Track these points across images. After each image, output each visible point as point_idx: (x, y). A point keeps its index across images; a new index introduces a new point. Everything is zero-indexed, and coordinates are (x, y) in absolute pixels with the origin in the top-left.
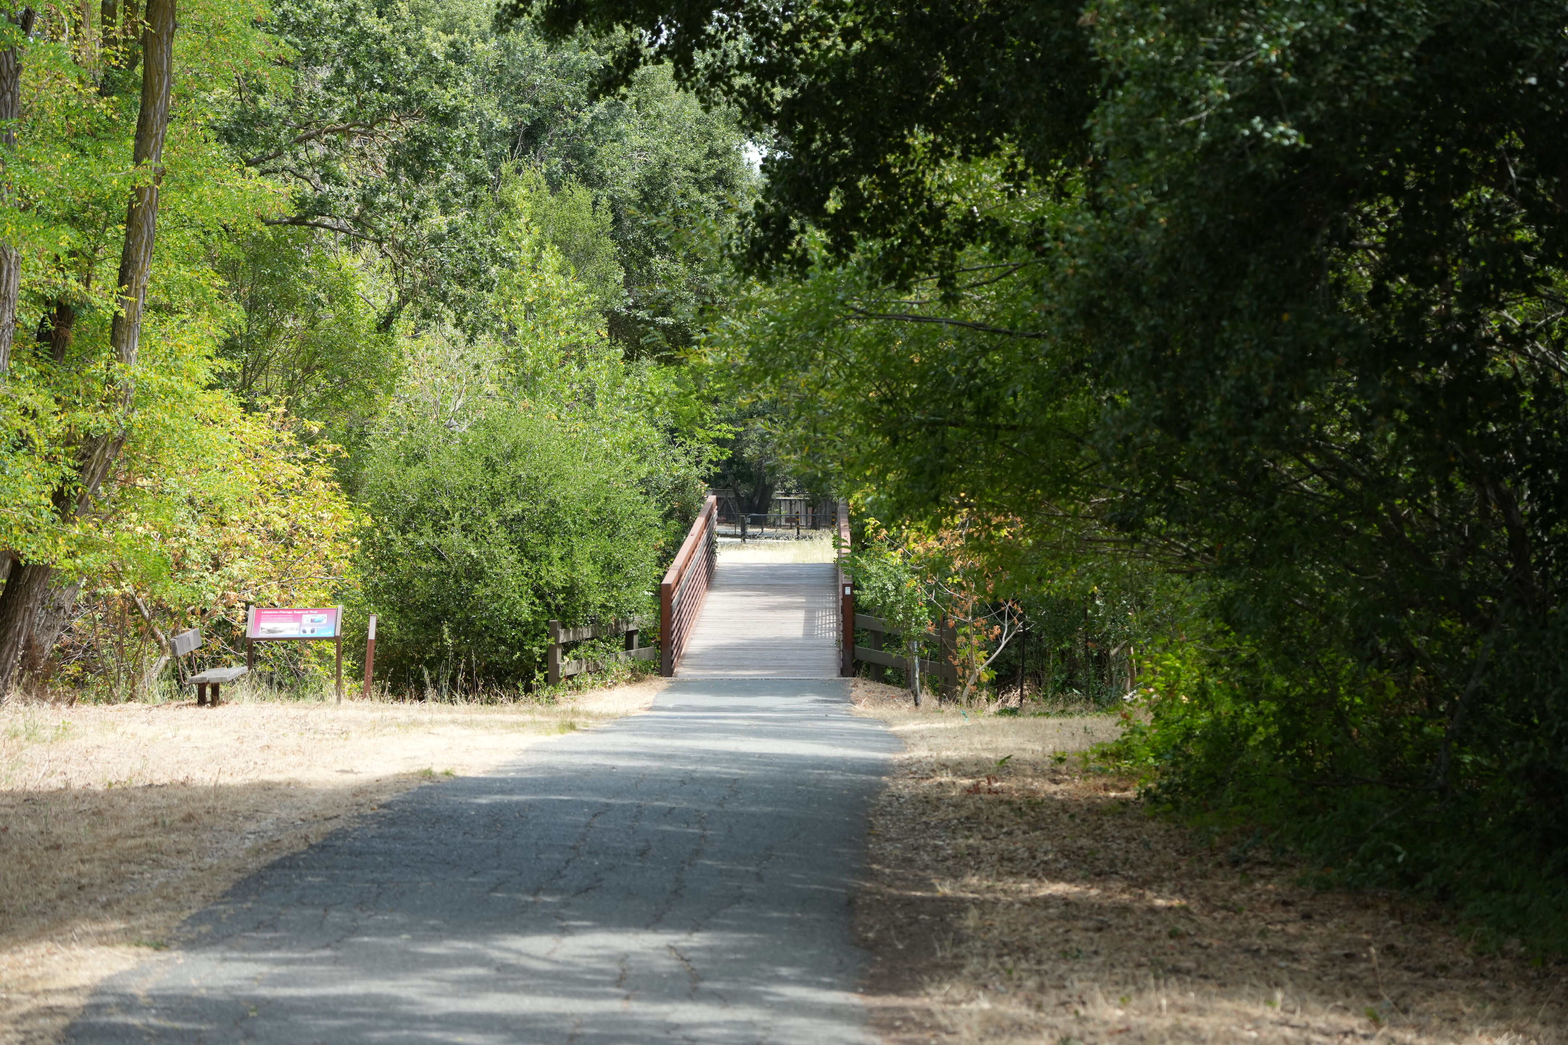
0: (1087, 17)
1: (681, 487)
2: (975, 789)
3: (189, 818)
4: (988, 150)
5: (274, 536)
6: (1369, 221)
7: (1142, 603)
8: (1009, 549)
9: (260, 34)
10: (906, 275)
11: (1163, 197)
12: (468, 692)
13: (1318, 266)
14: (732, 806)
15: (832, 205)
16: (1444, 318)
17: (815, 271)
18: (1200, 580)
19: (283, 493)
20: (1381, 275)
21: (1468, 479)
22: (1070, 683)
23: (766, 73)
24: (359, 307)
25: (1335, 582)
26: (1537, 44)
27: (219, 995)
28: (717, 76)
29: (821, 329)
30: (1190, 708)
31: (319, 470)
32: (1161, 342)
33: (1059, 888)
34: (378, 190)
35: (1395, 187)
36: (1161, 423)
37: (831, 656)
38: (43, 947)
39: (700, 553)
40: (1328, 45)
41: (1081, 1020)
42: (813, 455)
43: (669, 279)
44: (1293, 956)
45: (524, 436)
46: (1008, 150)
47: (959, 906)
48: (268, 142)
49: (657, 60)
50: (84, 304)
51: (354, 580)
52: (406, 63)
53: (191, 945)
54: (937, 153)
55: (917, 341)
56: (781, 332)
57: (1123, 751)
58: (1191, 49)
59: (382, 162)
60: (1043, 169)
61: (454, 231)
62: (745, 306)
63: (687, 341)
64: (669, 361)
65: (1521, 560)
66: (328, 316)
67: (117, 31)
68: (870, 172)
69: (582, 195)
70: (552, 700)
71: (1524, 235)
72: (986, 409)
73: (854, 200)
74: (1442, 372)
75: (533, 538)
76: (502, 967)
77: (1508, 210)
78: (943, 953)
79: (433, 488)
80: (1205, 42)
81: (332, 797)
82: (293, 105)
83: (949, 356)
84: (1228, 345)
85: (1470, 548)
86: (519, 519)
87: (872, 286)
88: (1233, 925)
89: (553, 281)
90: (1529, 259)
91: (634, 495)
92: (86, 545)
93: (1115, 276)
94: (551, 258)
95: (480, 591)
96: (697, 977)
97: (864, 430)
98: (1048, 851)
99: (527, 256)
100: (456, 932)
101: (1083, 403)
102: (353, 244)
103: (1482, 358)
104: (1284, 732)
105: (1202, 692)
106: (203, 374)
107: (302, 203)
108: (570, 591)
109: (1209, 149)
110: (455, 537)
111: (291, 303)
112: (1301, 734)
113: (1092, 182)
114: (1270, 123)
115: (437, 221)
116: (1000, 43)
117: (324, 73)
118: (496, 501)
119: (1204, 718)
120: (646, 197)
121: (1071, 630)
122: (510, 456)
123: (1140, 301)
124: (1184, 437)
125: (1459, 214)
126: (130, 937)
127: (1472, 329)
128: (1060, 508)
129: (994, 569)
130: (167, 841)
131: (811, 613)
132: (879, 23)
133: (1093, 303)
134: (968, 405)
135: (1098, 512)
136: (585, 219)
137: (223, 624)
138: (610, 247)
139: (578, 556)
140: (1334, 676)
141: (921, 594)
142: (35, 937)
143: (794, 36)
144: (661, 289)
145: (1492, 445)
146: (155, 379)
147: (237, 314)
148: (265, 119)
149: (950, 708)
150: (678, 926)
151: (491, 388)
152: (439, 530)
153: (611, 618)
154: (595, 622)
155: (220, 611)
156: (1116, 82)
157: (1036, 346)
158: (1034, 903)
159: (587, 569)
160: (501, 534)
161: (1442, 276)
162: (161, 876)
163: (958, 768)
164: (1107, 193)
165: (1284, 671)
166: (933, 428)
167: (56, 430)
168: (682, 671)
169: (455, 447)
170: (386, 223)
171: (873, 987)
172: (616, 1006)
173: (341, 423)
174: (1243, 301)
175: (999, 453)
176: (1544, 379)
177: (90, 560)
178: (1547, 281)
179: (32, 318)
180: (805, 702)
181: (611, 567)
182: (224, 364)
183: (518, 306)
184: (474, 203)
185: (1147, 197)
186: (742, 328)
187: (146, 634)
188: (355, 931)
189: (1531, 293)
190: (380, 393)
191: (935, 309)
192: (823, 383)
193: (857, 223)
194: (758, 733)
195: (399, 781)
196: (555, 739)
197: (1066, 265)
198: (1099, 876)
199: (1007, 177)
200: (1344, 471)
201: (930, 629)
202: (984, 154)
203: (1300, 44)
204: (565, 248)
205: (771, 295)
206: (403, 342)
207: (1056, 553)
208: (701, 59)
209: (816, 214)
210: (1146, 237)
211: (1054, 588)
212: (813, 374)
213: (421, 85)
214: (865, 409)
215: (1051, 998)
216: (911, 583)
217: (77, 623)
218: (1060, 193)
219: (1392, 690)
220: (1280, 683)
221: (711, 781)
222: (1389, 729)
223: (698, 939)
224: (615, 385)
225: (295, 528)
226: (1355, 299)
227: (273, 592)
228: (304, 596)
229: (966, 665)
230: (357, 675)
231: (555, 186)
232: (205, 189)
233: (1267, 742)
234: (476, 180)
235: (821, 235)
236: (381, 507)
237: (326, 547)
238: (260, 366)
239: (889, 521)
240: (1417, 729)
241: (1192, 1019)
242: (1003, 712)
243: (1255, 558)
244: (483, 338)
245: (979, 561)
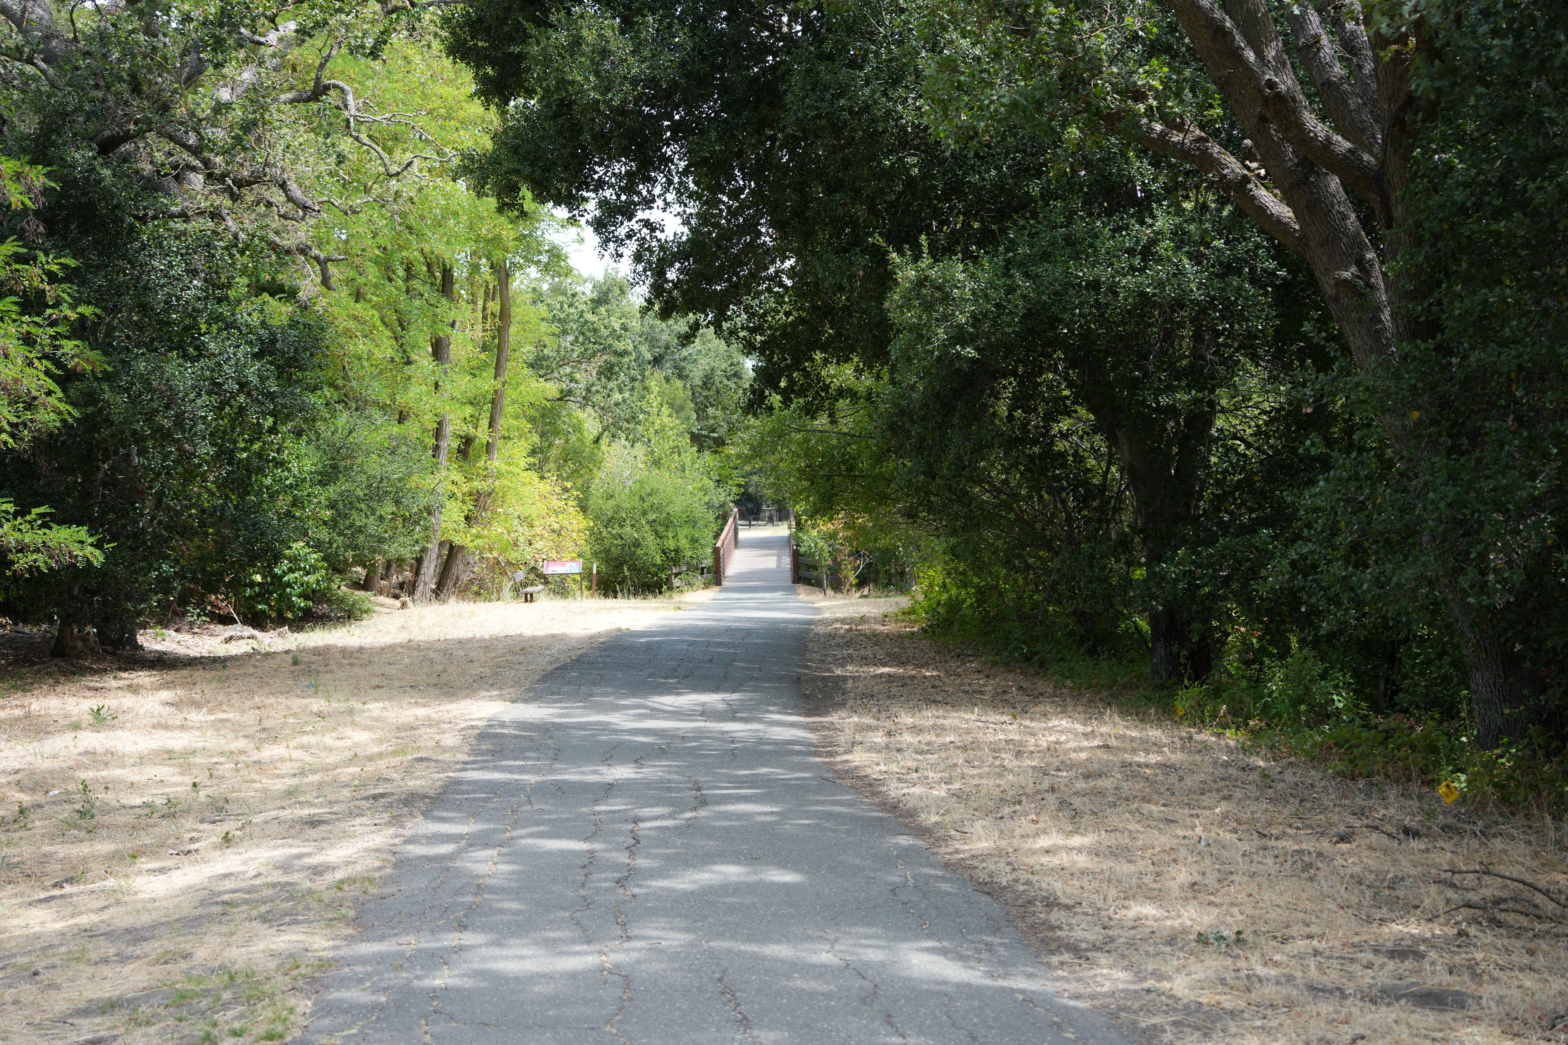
0: (886, 305)
1: (722, 506)
2: (851, 630)
3: (523, 649)
4: (848, 360)
5: (553, 531)
6: (1005, 387)
7: (918, 548)
8: (862, 528)
9: (544, 324)
10: (815, 412)
11: (921, 378)
12: (635, 595)
13: (985, 406)
14: (748, 640)
15: (783, 384)
16: (1037, 427)
17: (776, 412)
18: (942, 539)
19: (556, 513)
20: (1012, 409)
21: (1048, 493)
22: (889, 583)
23: (753, 331)
24: (586, 434)
25: (997, 537)
26: (1066, 317)
27: (538, 721)
28: (732, 332)
29: (780, 437)
30: (939, 592)
31: (570, 503)
32: (923, 439)
33: (886, 670)
34: (593, 385)
35: (1014, 373)
36: (924, 473)
37: (788, 575)
38: (469, 701)
39: (731, 533)
40: (985, 316)
41: (896, 724)
42: (778, 490)
43: (715, 418)
44: (982, 693)
45: (656, 486)
46: (856, 360)
47: (845, 679)
48: (548, 367)
49: (707, 327)
50: (475, 437)
51: (587, 548)
52: (605, 332)
53: (526, 701)
54: (826, 362)
55: (821, 441)
56: (762, 438)
57: (911, 612)
58: (929, 318)
59: (594, 373)
60: (871, 368)
61: (624, 401)
62: (747, 428)
63: (723, 444)
64: (716, 452)
65: (1070, 526)
66: (573, 438)
67: (488, 326)
68: (798, 370)
69: (679, 383)
70: (670, 597)
71: (1066, 393)
72: (851, 469)
73: (791, 382)
74: (1036, 449)
75: (660, 529)
76: (653, 709)
77: (1060, 383)
78: (838, 699)
79: (618, 508)
80: (935, 315)
81: (580, 640)
82: (558, 351)
83: (834, 447)
84: (950, 440)
85: (1050, 522)
86: (654, 521)
87: (800, 417)
88: (958, 681)
89: (666, 420)
90: (1068, 402)
91: (703, 509)
92: (478, 536)
93: (902, 412)
94: (666, 410)
95: (639, 552)
96: (735, 712)
97: (800, 479)
98: (881, 655)
99: (655, 410)
100: (633, 696)
101: (891, 465)
102: (583, 407)
103: (1052, 443)
104: (978, 601)
105: (944, 585)
106: (523, 463)
107: (562, 391)
108: (677, 551)
109: (939, 358)
110: (628, 529)
111: (558, 433)
112: (984, 602)
113: (892, 373)
114: (963, 348)
115: (617, 397)
116: (850, 316)
117: (570, 338)
118: (644, 513)
119: (945, 596)
120: (705, 383)
121: (889, 561)
122: (650, 495)
123: (913, 422)
124: (933, 479)
125: (1040, 384)
126: (501, 697)
127: (1048, 431)
128: (882, 510)
129: (856, 537)
130: (515, 659)
131: (779, 557)
132: (800, 309)
133: (894, 423)
134: (843, 467)
135: (899, 511)
136: (681, 394)
137: (534, 568)
138: (692, 405)
139: (680, 536)
140: (998, 577)
141: (826, 548)
142: (465, 697)
143: (765, 315)
144: (711, 422)
145: (1058, 479)
146: (504, 468)
147: (536, 438)
148: (545, 358)
149: (839, 596)
150: (726, 691)
151: (641, 466)
152: (621, 526)
153: (694, 562)
154: (688, 564)
155: (532, 563)
156: (899, 331)
157: (870, 441)
158: (876, 676)
159: (684, 541)
160: (647, 527)
161: (1035, 410)
162: (513, 673)
163: (843, 621)
164: (897, 377)
165: (977, 575)
166: (828, 478)
167: (465, 490)
168: (725, 583)
169: (627, 491)
170: (597, 398)
171: (808, 715)
172: (701, 724)
173: (580, 482)
174: (955, 421)
175: (857, 487)
176: (1076, 451)
177: (479, 542)
178: (1076, 412)
179: (455, 444)
180: (778, 595)
181: (694, 541)
182: (531, 460)
183: (652, 431)
184: (633, 389)
185: (914, 379)
186: (746, 437)
187: (503, 573)
188: (592, 695)
189: (1070, 417)
190: (595, 471)
191: (827, 427)
192: (781, 460)
193: (793, 391)
194: (758, 609)
195: (608, 633)
196: (673, 614)
197: (882, 407)
198: (902, 664)
199: (855, 371)
200: (999, 491)
201: (830, 562)
202: (846, 361)
203: (974, 315)
204: (671, 405)
205: (757, 423)
206: (604, 448)
207: (882, 529)
208: (725, 325)
209: (776, 388)
210: (915, 395)
211: (882, 543)
212: (777, 456)
213: (610, 341)
214: (799, 470)
215: (883, 715)
216: (821, 543)
217: (476, 569)
218: (878, 377)
219: (1021, 582)
220: (976, 580)
221: (738, 630)
222: (1020, 598)
223: (735, 696)
224: (693, 463)
225: (562, 528)
226: (1001, 419)
227: (554, 555)
228: (567, 556)
229: (846, 577)
230: (589, 588)
231: (667, 380)
232: (522, 388)
233: (971, 605)
234: (633, 379)
235: (779, 397)
236: (597, 518)
237: (574, 535)
238: (546, 460)
239: (811, 517)
240: (1031, 597)
241: (942, 721)
242: (862, 597)
243: (965, 529)
244: (638, 445)
245: (849, 533)
